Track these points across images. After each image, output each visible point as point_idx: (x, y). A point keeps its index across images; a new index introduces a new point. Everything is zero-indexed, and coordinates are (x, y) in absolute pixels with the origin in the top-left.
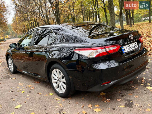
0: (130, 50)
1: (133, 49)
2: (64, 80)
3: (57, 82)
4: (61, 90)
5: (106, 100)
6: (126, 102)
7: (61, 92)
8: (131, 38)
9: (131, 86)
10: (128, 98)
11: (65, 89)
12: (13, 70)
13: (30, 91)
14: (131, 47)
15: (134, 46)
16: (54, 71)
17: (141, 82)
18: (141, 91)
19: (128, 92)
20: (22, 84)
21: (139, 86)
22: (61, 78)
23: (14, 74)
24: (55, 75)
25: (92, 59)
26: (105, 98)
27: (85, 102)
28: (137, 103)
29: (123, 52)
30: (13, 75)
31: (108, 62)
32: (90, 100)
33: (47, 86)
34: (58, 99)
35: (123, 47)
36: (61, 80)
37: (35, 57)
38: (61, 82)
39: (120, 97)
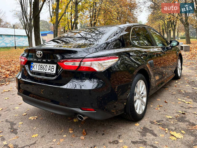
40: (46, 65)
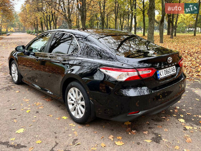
0: (166, 75)
1: (170, 74)
2: (83, 103)
3: (74, 103)
4: (78, 114)
5: (131, 131)
6: (154, 136)
7: (78, 117)
8: (170, 61)
9: (161, 117)
10: (156, 132)
11: (83, 114)
12: (17, 79)
13: (38, 111)
14: (168, 71)
15: (172, 70)
16: (72, 89)
17: (174, 113)
18: (172, 124)
19: (157, 124)
20: (28, 100)
21: (171, 118)
22: (80, 100)
23: (18, 85)
24: (72, 94)
25: (121, 82)
26: (129, 129)
27: (106, 132)
28: (166, 138)
29: (158, 77)
30: (16, 86)
31: (139, 88)
32: (112, 130)
33: (60, 106)
34: (73, 124)
35: (159, 71)
36: (80, 102)
37: (46, 66)
38: (79, 105)
39: (148, 129)
40: (169, 68)
